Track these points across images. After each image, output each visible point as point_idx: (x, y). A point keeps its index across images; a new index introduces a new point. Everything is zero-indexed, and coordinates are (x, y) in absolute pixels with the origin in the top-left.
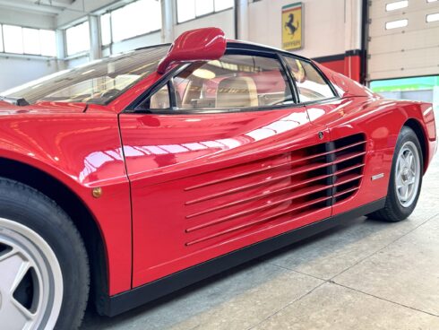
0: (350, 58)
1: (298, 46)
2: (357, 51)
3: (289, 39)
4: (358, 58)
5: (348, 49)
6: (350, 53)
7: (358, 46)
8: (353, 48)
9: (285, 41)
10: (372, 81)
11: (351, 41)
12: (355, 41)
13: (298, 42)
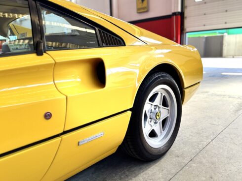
0: (175, 17)
1: (146, 10)
2: (179, 12)
3: (141, 6)
4: (179, 17)
5: (173, 11)
6: (174, 14)
7: (179, 10)
8: (176, 11)
9: (139, 7)
10: (187, 32)
11: (175, 7)
12: (177, 7)
13: (145, 8)
